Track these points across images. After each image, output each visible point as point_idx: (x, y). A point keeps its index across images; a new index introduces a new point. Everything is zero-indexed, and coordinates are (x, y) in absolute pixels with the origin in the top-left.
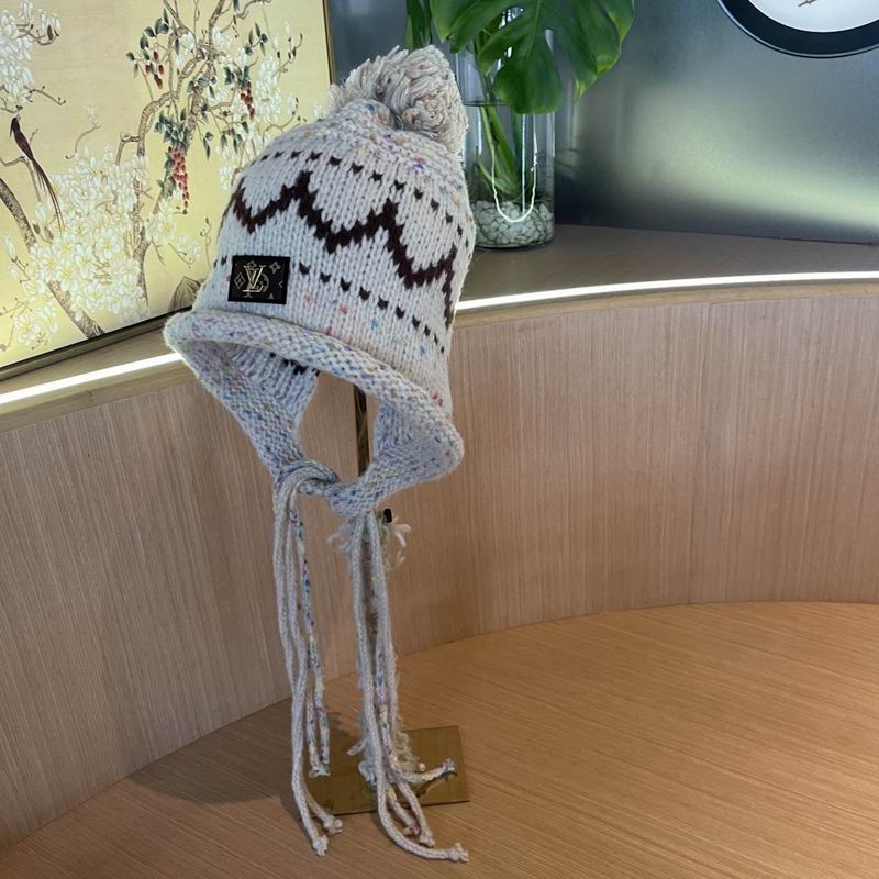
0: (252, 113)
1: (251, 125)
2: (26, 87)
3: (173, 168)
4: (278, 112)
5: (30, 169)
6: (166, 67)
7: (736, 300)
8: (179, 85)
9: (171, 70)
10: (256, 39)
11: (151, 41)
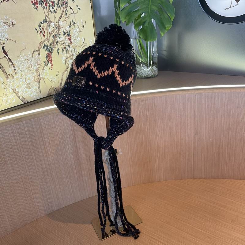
0: (71, 43)
1: (71, 46)
2: (6, 38)
3: (48, 58)
4: (79, 42)
5: (7, 59)
6: (46, 32)
7: (203, 93)
8: (50, 36)
9: (47, 32)
10: (72, 23)
11: (42, 25)
